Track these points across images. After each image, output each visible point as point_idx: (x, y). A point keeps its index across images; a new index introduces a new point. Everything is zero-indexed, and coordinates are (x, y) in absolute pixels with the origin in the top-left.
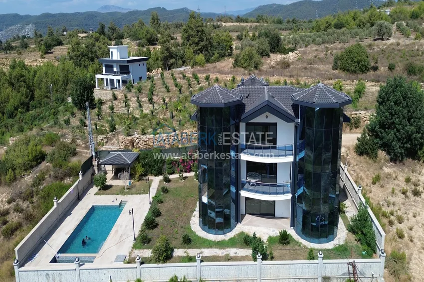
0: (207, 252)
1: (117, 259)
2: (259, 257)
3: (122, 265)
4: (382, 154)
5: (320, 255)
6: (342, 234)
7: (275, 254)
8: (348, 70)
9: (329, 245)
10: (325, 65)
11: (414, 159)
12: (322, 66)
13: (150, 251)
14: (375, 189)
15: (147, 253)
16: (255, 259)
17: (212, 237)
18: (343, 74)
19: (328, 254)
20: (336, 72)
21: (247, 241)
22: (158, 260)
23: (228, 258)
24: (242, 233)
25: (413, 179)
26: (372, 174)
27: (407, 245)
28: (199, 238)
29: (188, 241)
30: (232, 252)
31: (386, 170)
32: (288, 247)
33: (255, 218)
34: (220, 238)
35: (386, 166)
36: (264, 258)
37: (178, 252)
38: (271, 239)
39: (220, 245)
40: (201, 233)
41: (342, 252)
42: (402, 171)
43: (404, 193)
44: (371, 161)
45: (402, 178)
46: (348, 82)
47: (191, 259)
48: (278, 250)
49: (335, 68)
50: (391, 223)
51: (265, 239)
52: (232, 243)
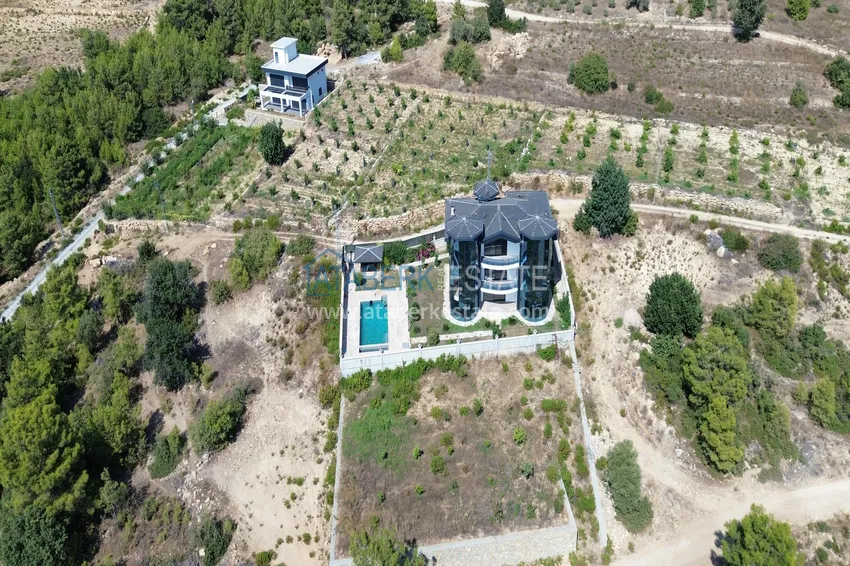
0: (462, 335)
1: (405, 346)
2: (497, 336)
3: (409, 350)
4: (594, 230)
5: (535, 331)
6: (552, 312)
7: (507, 332)
8: (584, 89)
9: (542, 323)
10: (558, 72)
11: (620, 233)
12: (555, 74)
13: (425, 338)
14: (583, 267)
15: (424, 340)
16: (494, 338)
17: (462, 324)
18: (577, 94)
19: (540, 330)
20: (572, 86)
21: (488, 325)
22: (431, 345)
23: (477, 339)
24: (483, 318)
25: (613, 255)
26: (583, 251)
27: (593, 317)
28: (454, 325)
29: (447, 328)
30: (478, 333)
31: (596, 246)
32: (514, 327)
33: (491, 303)
34: (468, 324)
35: (596, 242)
36: (500, 336)
37: (442, 337)
38: (503, 322)
39: (470, 329)
40: (454, 321)
41: (550, 326)
42: (607, 247)
43: (603, 270)
44: (584, 237)
45: (605, 255)
46: (582, 111)
47: (452, 342)
48: (508, 330)
49: (570, 81)
50: (587, 300)
51: (498, 323)
52: (477, 327)
